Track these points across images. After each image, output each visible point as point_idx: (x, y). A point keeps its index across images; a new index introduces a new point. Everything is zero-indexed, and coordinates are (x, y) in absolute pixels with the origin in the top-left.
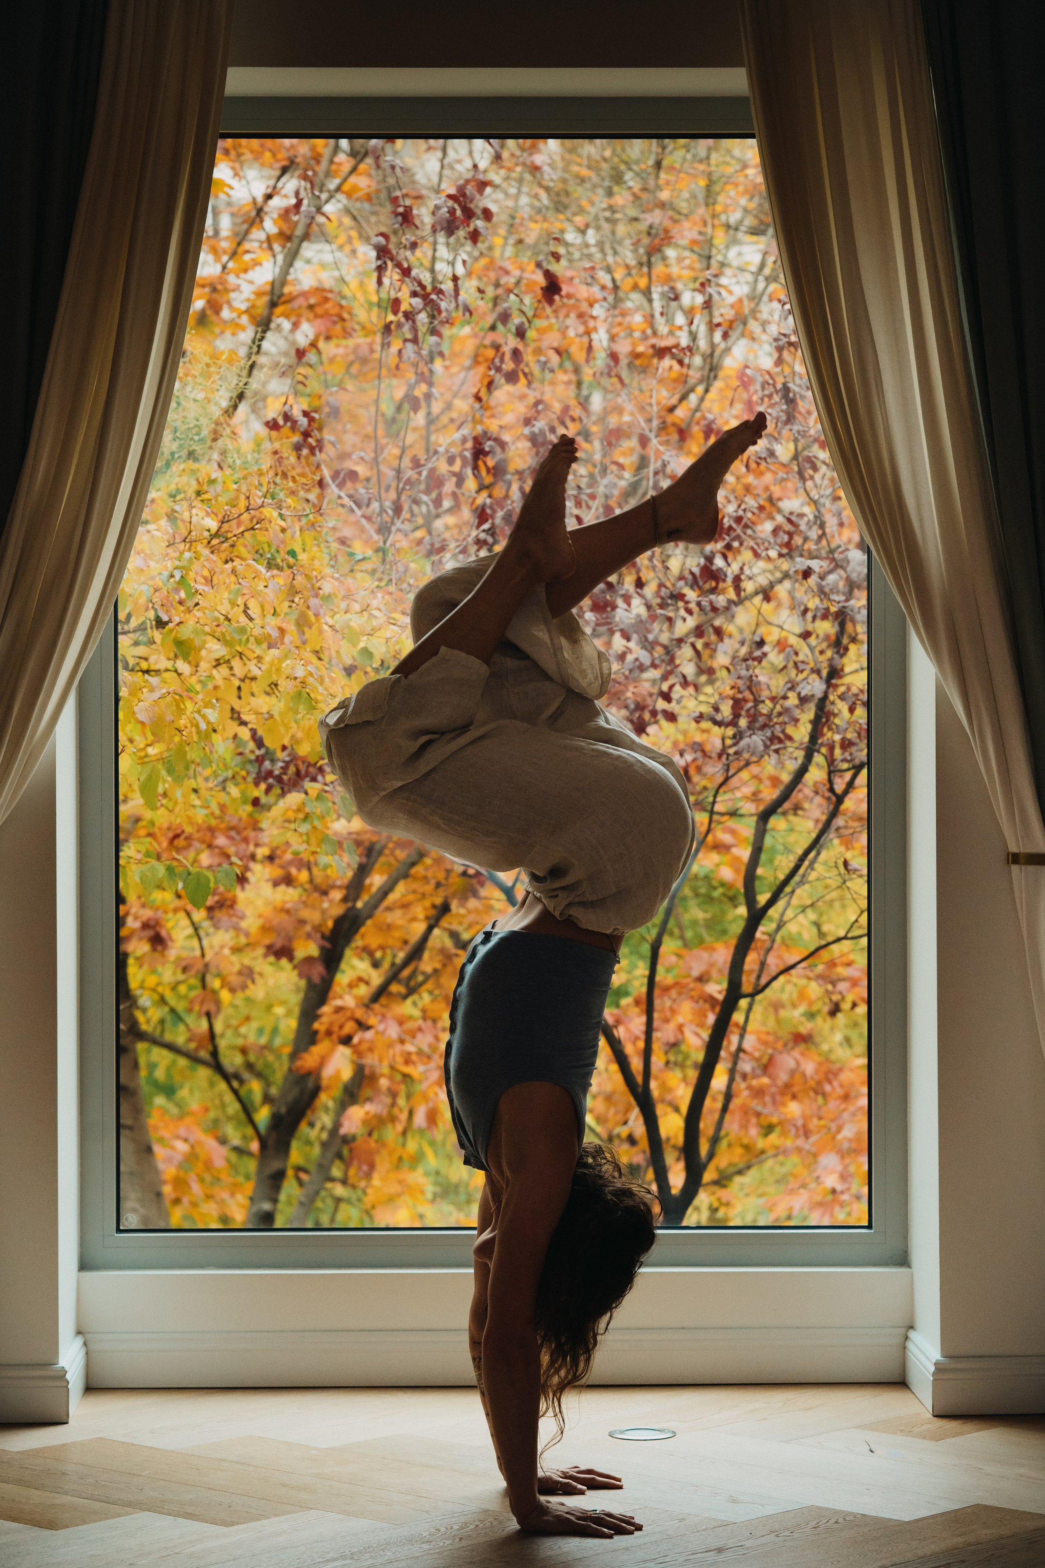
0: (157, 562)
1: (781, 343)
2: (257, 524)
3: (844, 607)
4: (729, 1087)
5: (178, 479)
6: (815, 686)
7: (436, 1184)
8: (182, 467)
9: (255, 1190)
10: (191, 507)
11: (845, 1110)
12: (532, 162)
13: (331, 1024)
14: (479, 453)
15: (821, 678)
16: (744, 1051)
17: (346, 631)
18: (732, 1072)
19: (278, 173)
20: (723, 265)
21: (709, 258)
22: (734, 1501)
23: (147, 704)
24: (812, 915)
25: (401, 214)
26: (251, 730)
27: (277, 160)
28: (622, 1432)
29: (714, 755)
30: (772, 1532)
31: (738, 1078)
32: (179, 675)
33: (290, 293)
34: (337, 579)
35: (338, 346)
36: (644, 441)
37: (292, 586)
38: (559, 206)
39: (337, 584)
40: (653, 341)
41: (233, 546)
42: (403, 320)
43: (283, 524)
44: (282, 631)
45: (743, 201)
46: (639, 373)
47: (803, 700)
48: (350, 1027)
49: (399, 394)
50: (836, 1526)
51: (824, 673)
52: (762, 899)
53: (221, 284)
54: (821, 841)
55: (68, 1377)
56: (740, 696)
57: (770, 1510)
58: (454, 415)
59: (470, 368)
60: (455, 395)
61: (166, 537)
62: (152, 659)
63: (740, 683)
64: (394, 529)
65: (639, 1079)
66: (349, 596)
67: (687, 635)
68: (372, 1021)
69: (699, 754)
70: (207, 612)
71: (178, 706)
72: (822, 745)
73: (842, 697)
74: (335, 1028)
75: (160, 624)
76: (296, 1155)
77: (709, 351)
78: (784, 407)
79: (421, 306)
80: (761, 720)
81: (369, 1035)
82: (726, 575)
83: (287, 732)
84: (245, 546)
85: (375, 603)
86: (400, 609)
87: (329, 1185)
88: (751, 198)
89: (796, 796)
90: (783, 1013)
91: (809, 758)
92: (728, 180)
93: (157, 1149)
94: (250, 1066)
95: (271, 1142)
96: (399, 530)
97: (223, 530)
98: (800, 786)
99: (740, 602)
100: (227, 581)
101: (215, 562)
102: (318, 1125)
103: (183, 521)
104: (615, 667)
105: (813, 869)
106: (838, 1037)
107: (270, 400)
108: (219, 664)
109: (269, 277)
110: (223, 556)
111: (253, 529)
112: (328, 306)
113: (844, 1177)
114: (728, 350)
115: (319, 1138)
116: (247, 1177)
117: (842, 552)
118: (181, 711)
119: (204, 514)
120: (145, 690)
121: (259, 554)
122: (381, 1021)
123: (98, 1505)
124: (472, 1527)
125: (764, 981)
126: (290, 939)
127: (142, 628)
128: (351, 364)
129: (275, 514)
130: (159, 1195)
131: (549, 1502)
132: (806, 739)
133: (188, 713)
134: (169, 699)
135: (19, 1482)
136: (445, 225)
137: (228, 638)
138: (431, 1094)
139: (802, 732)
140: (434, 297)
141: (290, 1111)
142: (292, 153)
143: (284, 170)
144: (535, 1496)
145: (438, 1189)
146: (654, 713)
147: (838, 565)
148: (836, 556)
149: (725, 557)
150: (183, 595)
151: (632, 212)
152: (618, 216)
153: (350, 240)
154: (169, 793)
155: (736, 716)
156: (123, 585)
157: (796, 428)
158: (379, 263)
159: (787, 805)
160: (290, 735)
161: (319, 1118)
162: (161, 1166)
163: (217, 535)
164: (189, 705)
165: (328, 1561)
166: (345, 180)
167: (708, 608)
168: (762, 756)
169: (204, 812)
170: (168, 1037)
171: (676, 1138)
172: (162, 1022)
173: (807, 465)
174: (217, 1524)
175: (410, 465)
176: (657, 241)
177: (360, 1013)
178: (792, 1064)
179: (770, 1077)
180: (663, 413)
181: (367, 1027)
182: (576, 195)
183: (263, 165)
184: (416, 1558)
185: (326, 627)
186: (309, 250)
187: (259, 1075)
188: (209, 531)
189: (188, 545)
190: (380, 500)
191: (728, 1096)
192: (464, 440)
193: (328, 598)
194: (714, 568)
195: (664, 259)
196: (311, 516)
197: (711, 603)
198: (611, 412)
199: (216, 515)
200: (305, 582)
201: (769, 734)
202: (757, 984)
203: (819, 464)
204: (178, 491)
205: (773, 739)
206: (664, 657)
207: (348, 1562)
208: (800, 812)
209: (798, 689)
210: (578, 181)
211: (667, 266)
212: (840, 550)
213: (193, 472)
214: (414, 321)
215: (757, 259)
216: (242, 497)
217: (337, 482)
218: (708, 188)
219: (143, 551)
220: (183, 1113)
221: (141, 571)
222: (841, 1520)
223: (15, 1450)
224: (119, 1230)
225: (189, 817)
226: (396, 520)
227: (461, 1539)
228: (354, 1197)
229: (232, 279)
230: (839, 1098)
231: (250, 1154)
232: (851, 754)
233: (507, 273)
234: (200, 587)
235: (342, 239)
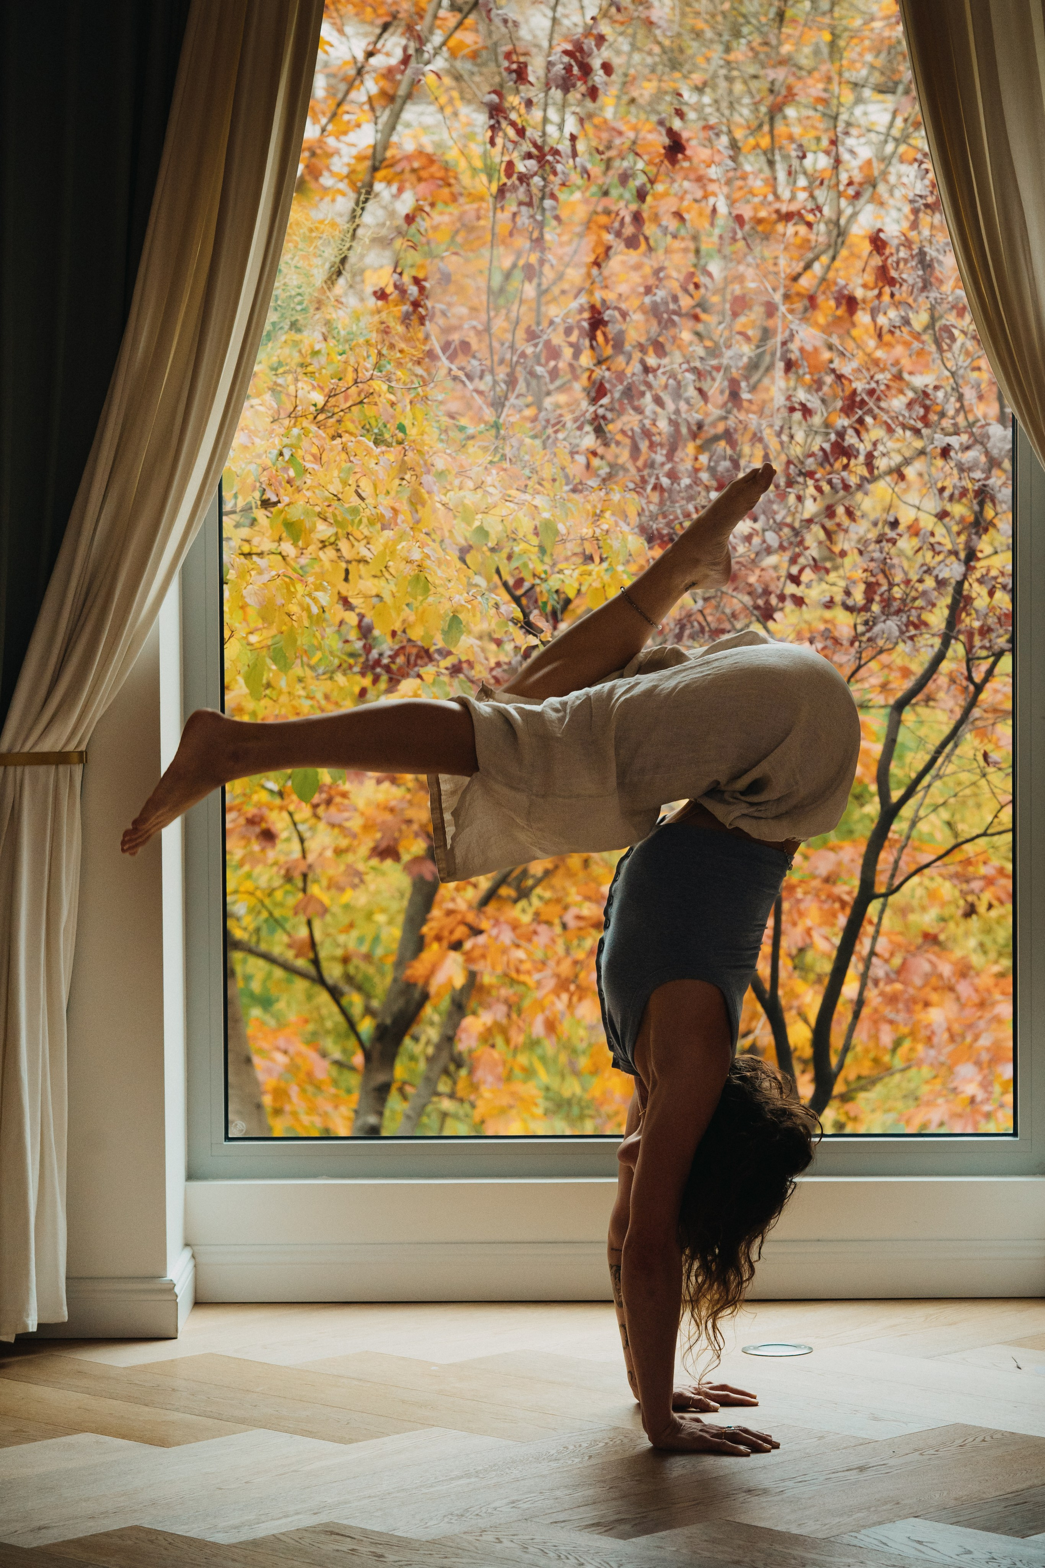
0: (262, 439)
1: (916, 205)
2: (366, 398)
3: (984, 486)
4: (861, 993)
5: (279, 351)
6: (953, 570)
7: (547, 1098)
8: (283, 338)
9: (360, 1101)
10: (296, 380)
11: (980, 1018)
12: (648, 18)
13: (441, 929)
14: (597, 322)
15: (959, 560)
16: (876, 955)
17: (460, 509)
18: (864, 978)
19: (378, 31)
20: (849, 124)
21: (835, 118)
22: (876, 1419)
23: (256, 587)
24: (944, 814)
25: (515, 71)
26: (359, 615)
27: (378, 16)
28: (756, 1348)
29: (846, 643)
30: (916, 1450)
31: (870, 984)
32: (284, 558)
33: (393, 157)
34: (449, 455)
35: (441, 213)
36: (771, 310)
37: (403, 462)
38: (675, 65)
39: (449, 459)
40: (777, 206)
41: (339, 421)
42: (517, 182)
43: (392, 397)
44: (395, 511)
45: (869, 58)
46: (762, 239)
47: (941, 583)
48: (460, 932)
49: (507, 263)
50: (984, 1444)
51: (962, 555)
52: (896, 795)
53: (321, 148)
54: (959, 733)
55: (177, 1290)
56: (873, 580)
57: (914, 1428)
58: (566, 286)
59: (581, 236)
60: (567, 265)
61: (270, 412)
62: (255, 541)
63: (873, 565)
64: (507, 404)
65: (767, 986)
66: (462, 472)
67: (817, 515)
68: (485, 924)
69: (829, 643)
70: (317, 491)
71: (288, 589)
72: (959, 632)
73: (980, 581)
74: (446, 933)
75: (266, 504)
76: (400, 1070)
77: (834, 217)
78: (920, 273)
79: (536, 169)
80: (896, 605)
81: (481, 939)
82: (858, 451)
83: (399, 615)
84: (353, 422)
85: (489, 480)
86: (515, 486)
87: (435, 1099)
88: (877, 55)
89: (931, 686)
90: (912, 918)
91: (946, 644)
92: (855, 35)
93: (257, 1060)
94: (349, 979)
95: (375, 1055)
96: (514, 406)
97: (329, 404)
98: (935, 676)
99: (873, 479)
100: (338, 459)
101: (324, 439)
102: (423, 1039)
103: (288, 395)
104: (741, 549)
105: (950, 761)
106: (972, 943)
107: (368, 274)
108: (325, 546)
109: (371, 141)
110: (331, 431)
111: (361, 402)
112: (434, 169)
113: (986, 1085)
114: (854, 215)
115: (424, 1052)
116: (349, 1091)
117: (982, 426)
118: (291, 595)
119: (310, 387)
120: (253, 573)
121: (366, 429)
122: (494, 926)
123: (210, 1422)
124: (601, 1444)
125: (897, 882)
126: (396, 840)
127: (248, 509)
128: (457, 232)
129: (385, 387)
130: (259, 1106)
131: (682, 1418)
132: (943, 626)
133: (299, 596)
134: (279, 581)
135: (129, 1399)
136: (560, 82)
137: (339, 519)
138: (546, 1003)
139: (937, 618)
140: (549, 158)
141: (395, 1021)
142: (394, 8)
143: (385, 27)
144: (669, 1413)
145: (549, 1105)
146: (782, 598)
147: (980, 441)
148: (974, 430)
149: (858, 433)
150: (292, 473)
151: (752, 70)
152: (735, 73)
153: (451, 101)
154: (273, 683)
155: (869, 600)
156: (228, 464)
157: (933, 294)
158: (492, 122)
159: (920, 697)
160: (401, 619)
161: (424, 1031)
162: (261, 1076)
163: (322, 410)
164: (300, 588)
165: (452, 1479)
166: (450, 36)
167: (840, 486)
168: (897, 643)
169: (309, 702)
170: (263, 947)
171: (803, 1049)
172: (258, 930)
173: (945, 335)
174: (335, 1441)
175: (525, 336)
176: (780, 99)
177: (471, 918)
178: (926, 967)
179: (903, 983)
180: (788, 282)
181: (477, 932)
182: (689, 52)
183: (363, 22)
184: (544, 1476)
185: (439, 505)
186: (410, 113)
187: (359, 988)
188: (315, 405)
189: (293, 421)
190: (492, 372)
191: (860, 1003)
192: (581, 310)
193: (441, 474)
194: (846, 444)
195: (785, 117)
196: (420, 389)
197: (843, 480)
198: (732, 282)
199: (322, 388)
200: (417, 458)
201: (904, 619)
202: (890, 884)
203: (956, 332)
204: (280, 364)
205: (909, 623)
206: (793, 539)
207: (473, 1480)
208: (931, 703)
209: (935, 573)
210: (693, 36)
211: (787, 125)
212: (979, 424)
213: (296, 343)
214: (528, 185)
215: (886, 118)
216: (350, 369)
217: (448, 354)
218: (833, 44)
219: (247, 427)
220: (282, 1025)
221: (245, 448)
222: (988, 1439)
223: (122, 1365)
224: (227, 1138)
225: (294, 707)
226: (509, 395)
227: (590, 1457)
228: (461, 1112)
229: (331, 141)
230: (976, 1005)
231: (352, 1069)
232: (990, 641)
233: (620, 133)
234: (309, 465)
235: (443, 100)
